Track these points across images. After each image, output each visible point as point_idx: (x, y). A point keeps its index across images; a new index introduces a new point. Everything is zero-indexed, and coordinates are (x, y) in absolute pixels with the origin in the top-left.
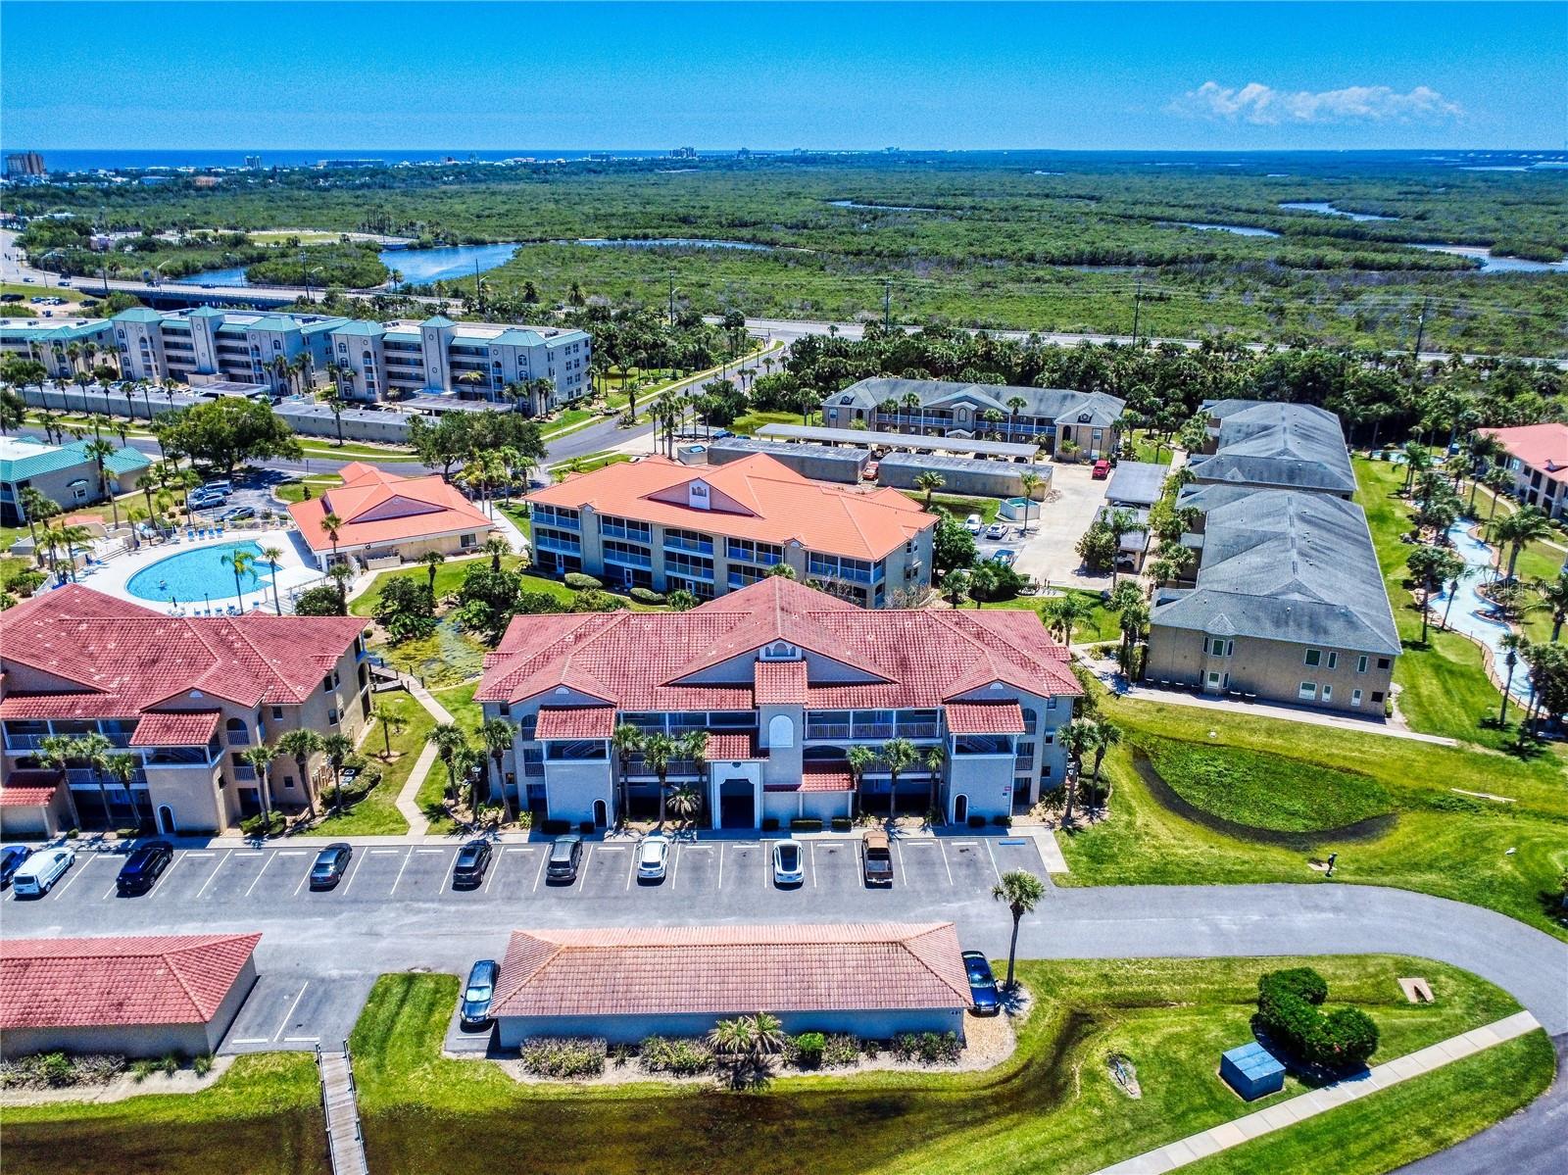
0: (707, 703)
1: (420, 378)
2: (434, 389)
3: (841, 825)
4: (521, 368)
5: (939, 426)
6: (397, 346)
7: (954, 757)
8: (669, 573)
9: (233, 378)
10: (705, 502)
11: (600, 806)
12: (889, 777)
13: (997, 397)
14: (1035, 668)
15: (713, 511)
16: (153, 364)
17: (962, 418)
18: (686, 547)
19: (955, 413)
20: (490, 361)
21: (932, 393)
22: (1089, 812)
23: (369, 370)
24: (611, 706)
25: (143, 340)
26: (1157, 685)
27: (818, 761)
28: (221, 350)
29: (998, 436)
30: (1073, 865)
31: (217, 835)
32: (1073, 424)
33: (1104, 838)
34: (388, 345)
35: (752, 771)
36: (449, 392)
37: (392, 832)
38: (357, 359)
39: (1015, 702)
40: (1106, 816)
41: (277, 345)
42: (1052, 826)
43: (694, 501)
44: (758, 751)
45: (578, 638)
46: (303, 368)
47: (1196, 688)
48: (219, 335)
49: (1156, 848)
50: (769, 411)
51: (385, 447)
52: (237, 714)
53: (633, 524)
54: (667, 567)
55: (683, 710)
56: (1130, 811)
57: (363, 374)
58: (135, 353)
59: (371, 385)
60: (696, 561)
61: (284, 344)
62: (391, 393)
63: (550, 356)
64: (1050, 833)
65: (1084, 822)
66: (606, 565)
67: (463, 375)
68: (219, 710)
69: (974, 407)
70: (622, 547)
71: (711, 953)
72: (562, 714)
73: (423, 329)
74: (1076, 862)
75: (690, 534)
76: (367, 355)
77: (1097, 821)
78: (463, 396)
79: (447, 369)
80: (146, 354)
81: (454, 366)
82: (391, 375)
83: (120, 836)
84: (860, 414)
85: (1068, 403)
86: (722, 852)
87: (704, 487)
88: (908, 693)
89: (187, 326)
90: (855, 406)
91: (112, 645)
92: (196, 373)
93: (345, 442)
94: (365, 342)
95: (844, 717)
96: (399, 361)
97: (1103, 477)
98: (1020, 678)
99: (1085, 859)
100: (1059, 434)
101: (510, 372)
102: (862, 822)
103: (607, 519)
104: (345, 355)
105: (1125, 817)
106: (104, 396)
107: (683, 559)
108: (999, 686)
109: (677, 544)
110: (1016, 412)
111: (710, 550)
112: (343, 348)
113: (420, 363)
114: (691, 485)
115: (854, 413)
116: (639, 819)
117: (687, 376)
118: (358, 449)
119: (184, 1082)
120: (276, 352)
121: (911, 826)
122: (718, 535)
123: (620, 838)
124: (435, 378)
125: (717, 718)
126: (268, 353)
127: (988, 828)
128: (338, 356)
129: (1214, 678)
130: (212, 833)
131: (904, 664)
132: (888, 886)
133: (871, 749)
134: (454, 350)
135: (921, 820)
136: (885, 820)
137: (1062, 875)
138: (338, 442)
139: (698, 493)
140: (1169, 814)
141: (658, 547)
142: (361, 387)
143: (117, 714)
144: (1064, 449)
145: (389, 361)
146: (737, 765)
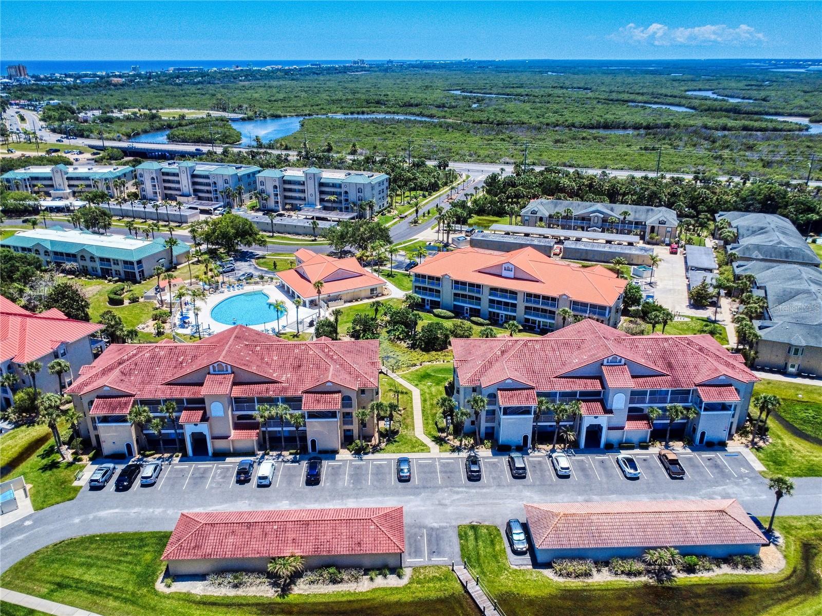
0: (579, 386)
1: (303, 199)
2: (312, 205)
3: (643, 446)
4: (359, 194)
5: (582, 225)
6: (290, 182)
7: (703, 413)
8: (491, 310)
9: (200, 198)
10: (511, 274)
11: (526, 438)
12: (669, 421)
13: (612, 210)
14: (733, 367)
15: (515, 278)
16: (158, 191)
17: (596, 221)
18: (500, 297)
19: (592, 219)
20: (343, 190)
21: (578, 208)
22: (761, 439)
23: (276, 195)
24: (532, 388)
25: (153, 178)
26: (762, 369)
27: (635, 415)
28: (194, 183)
29: (614, 231)
30: (767, 466)
31: (338, 453)
32: (656, 225)
33: (775, 452)
34: (285, 182)
35: (603, 420)
36: (319, 207)
37: (422, 450)
38: (269, 189)
39: (731, 385)
40: (770, 441)
41: (226, 182)
42: (747, 446)
43: (505, 273)
44: (608, 411)
45: (503, 352)
46: (240, 194)
47: (783, 371)
48: (193, 176)
49: (803, 457)
50: (483, 215)
51: (296, 237)
52: (347, 393)
53: (472, 285)
54: (490, 307)
55: (568, 390)
56: (779, 437)
57: (273, 197)
58: (148, 186)
59: (277, 202)
60: (506, 304)
61: (230, 182)
62: (287, 207)
63: (373, 188)
64: (747, 450)
65: (761, 444)
66: (455, 305)
67: (327, 197)
68: (339, 392)
69: (602, 216)
70: (464, 296)
71: (634, 517)
72: (510, 393)
73: (306, 174)
74: (768, 465)
75: (504, 291)
76: (275, 187)
77: (767, 443)
78: (325, 208)
79: (318, 194)
80: (154, 186)
81: (321, 193)
82: (286, 197)
83: (291, 454)
84: (541, 219)
85: (650, 213)
86: (591, 460)
87: (511, 267)
88: (676, 381)
89: (177, 171)
90: (539, 215)
91: (275, 358)
92: (181, 196)
93: (275, 235)
94: (275, 180)
95: (645, 393)
96: (290, 190)
97: (675, 253)
98: (730, 373)
99: (771, 463)
100: (648, 230)
101: (353, 196)
102: (653, 444)
103: (457, 282)
104: (264, 187)
105: (779, 441)
106: (143, 209)
107: (499, 302)
108: (723, 377)
109: (496, 295)
110: (625, 218)
111: (516, 299)
112: (262, 183)
113: (303, 191)
114: (504, 266)
115: (538, 219)
116: (542, 444)
117: (430, 195)
118: (283, 238)
119: (392, 581)
120: (226, 185)
121: (678, 446)
122: (520, 292)
123: (536, 453)
124: (311, 199)
125: (583, 394)
126: (221, 185)
127: (716, 447)
128: (260, 187)
129: (793, 366)
130: (336, 452)
131: (670, 366)
132: (682, 478)
133: (660, 408)
134: (321, 185)
135: (681, 443)
136: (664, 443)
137: (764, 472)
138: (271, 234)
139: (508, 270)
140: (798, 439)
141: (485, 297)
142: (271, 204)
143: (290, 394)
144: (651, 238)
146: (596, 417)
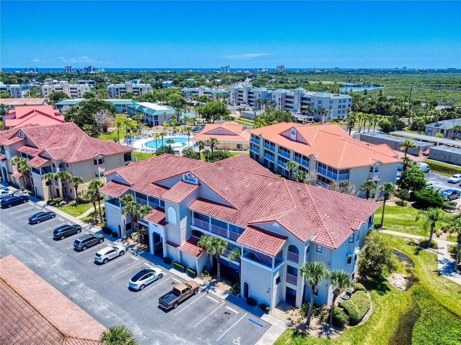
0: (159, 194)
1: (292, 107)
2: (295, 111)
4: (319, 105)
7: (242, 258)
8: (279, 165)
9: (251, 105)
10: (294, 137)
11: (119, 227)
15: (297, 141)
18: (284, 155)
20: (311, 102)
23: (279, 104)
24: (128, 186)
25: (233, 94)
28: (249, 97)
31: (43, 200)
35: (160, 230)
36: (299, 112)
37: (74, 215)
38: (277, 101)
39: (285, 238)
42: (291, 325)
44: (164, 222)
48: (249, 93)
53: (271, 144)
54: (278, 162)
57: (278, 105)
60: (286, 161)
61: (261, 96)
63: (331, 102)
64: (285, 328)
66: (265, 160)
67: (304, 107)
68: (50, 159)
70: (269, 152)
73: (295, 91)
75: (285, 149)
76: (280, 99)
78: (303, 114)
79: (300, 105)
81: (302, 104)
82: (286, 106)
83: (29, 193)
84: (442, 131)
86: (137, 263)
87: (295, 131)
88: (237, 215)
90: (441, 127)
92: (243, 103)
94: (280, 95)
96: (290, 102)
101: (316, 106)
103: (265, 141)
104: (275, 99)
107: (283, 159)
108: (277, 225)
109: (281, 153)
111: (289, 156)
112: (274, 97)
113: (293, 103)
114: (291, 130)
115: (440, 131)
120: (260, 98)
121: (222, 289)
122: (292, 151)
123: (120, 243)
124: (295, 107)
126: (258, 98)
127: (256, 308)
128: (273, 99)
131: (248, 202)
134: (303, 99)
135: (229, 288)
136: (214, 280)
139: (293, 134)
141: (276, 154)
145: (287, 102)
146: (155, 225)
